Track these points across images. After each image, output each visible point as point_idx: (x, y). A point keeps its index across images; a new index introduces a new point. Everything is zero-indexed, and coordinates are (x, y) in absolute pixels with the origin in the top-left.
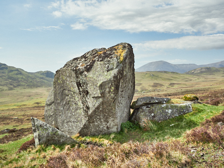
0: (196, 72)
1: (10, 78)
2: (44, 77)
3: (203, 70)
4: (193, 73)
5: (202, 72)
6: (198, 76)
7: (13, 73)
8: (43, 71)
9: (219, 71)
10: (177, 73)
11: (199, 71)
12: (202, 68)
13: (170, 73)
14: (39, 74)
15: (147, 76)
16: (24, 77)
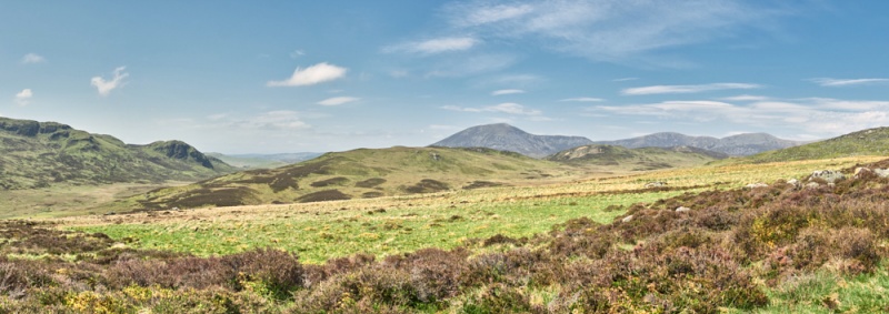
0: (574, 156)
1: (63, 158)
2: (161, 155)
3: (594, 151)
4: (568, 157)
5: (589, 157)
6: (573, 165)
7: (74, 147)
8: (165, 141)
9: (631, 156)
10: (518, 155)
11: (581, 155)
12: (590, 147)
13: (498, 155)
14: (152, 149)
15: (419, 158)
16: (99, 157)
